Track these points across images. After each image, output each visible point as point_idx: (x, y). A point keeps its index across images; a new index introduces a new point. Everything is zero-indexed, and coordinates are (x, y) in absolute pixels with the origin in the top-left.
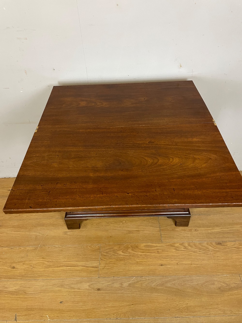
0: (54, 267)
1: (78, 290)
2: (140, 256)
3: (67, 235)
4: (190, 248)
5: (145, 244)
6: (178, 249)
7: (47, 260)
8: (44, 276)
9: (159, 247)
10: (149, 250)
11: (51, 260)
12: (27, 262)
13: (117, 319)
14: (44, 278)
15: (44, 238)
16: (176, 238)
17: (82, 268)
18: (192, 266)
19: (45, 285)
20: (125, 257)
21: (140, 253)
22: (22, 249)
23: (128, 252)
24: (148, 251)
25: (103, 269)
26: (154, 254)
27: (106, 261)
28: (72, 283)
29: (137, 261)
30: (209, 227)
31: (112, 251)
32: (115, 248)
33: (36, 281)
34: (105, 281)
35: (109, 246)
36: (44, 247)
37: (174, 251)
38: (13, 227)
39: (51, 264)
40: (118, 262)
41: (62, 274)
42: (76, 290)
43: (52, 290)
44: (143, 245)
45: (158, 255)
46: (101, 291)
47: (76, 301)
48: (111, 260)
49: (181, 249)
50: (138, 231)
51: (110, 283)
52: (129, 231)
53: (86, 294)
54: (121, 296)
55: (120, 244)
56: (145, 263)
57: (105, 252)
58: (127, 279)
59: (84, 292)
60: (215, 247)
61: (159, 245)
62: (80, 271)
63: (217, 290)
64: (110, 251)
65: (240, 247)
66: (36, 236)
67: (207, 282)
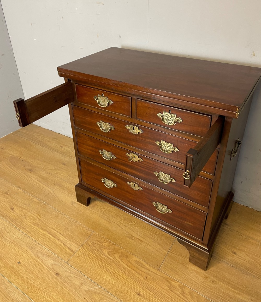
1: (40, 262)
2: (122, 268)
3: (73, 205)
4: (189, 297)
5: (137, 259)
6: (173, 290)
7: (40, 218)
8: (26, 230)
9: (152, 273)
10: (137, 268)
11: (42, 220)
12: (24, 210)
14: (25, 232)
15: (53, 198)
16: (179, 275)
20: (107, 260)
21: (125, 265)
22: (31, 197)
23: (114, 256)
24: (135, 269)
25: (78, 257)
26: (140, 276)
27: (86, 251)
28: (41, 251)
29: (115, 271)
30: (235, 289)
31: (99, 245)
32: (105, 244)
33: (17, 231)
34: (70, 270)
35: (100, 239)
36: (47, 205)
37: (166, 288)
38: (40, 176)
39: (40, 223)
40: (96, 259)
41: (41, 238)
42: (39, 261)
43: (21, 247)
44: (135, 258)
45: (144, 280)
46: (58, 277)
47: (31, 270)
48: (91, 253)
49: (176, 292)
50: (142, 241)
51: (72, 275)
52: (132, 235)
53: (44, 270)
54: (72, 296)
55: (112, 243)
56: (123, 279)
57: (92, 241)
58: (91, 284)
59: (44, 267)
61: (153, 270)
62: (56, 245)
64: (97, 244)
66: (49, 193)
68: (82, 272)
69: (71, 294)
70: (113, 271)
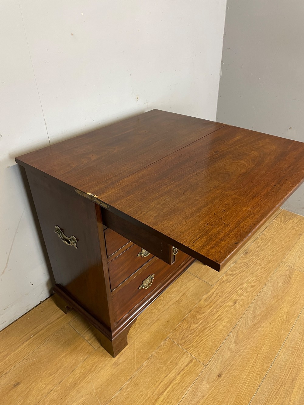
1: (204, 398)
3: (121, 364)
4: (234, 272)
5: (203, 300)
9: (216, 291)
10: (212, 301)
13: (263, 379)
15: (96, 395)
16: (217, 274)
17: (180, 376)
18: (252, 283)
20: (203, 325)
21: (208, 310)
23: (199, 319)
24: (212, 303)
25: (199, 354)
26: (220, 300)
27: (192, 345)
28: (189, 400)
31: (185, 332)
32: (185, 326)
34: (214, 363)
35: (178, 331)
37: (228, 284)
40: (202, 335)
42: (203, 400)
44: (202, 301)
45: (223, 298)
46: (223, 374)
48: (196, 340)
49: (231, 279)
50: (184, 294)
51: (220, 360)
52: (176, 302)
53: (215, 392)
54: (242, 359)
55: (184, 319)
56: (223, 313)
57: (181, 339)
58: (228, 340)
59: (211, 393)
60: (247, 258)
61: (213, 290)
62: (181, 381)
63: (285, 285)
64: (184, 334)
65: (259, 245)
66: (82, 403)
67: (273, 286)
68: (216, 350)
69: (240, 359)
70: (215, 321)
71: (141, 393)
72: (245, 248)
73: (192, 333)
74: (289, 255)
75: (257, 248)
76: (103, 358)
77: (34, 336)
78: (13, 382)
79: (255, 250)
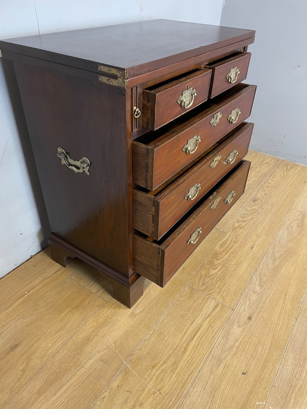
0: (182, 357)
1: (238, 343)
2: (230, 258)
3: (138, 314)
4: (246, 219)
5: (218, 246)
6: (242, 227)
7: (161, 363)
8: (187, 379)
9: (230, 238)
10: (227, 247)
11: (166, 357)
12: (141, 398)
13: (296, 319)
14: (191, 381)
15: (116, 349)
16: (228, 222)
17: (207, 321)
18: (266, 229)
19: (204, 385)
20: (223, 271)
21: (226, 256)
22: (107, 395)
23: (217, 265)
25: (224, 299)
26: (235, 246)
27: (215, 290)
28: (222, 345)
31: (205, 278)
32: (203, 272)
33: (190, 396)
34: (241, 306)
35: (196, 278)
36: (133, 357)
37: (241, 230)
39: (172, 359)
40: (223, 280)
41: (200, 352)
43: (219, 378)
44: (217, 248)
45: (238, 244)
46: (253, 316)
47: (252, 353)
48: (217, 285)
49: (243, 225)
51: (248, 303)
53: (248, 335)
54: (270, 300)
55: (201, 266)
56: (241, 258)
57: (201, 285)
58: (252, 283)
59: (245, 336)
60: (256, 205)
61: (227, 237)
62: (210, 327)
63: (300, 229)
64: (204, 280)
65: (266, 192)
66: (100, 360)
67: (288, 230)
68: (241, 293)
69: (268, 301)
70: (234, 266)
71: (168, 342)
72: (252, 196)
73: (212, 279)
74: (297, 201)
75: (264, 196)
76: (117, 310)
77: (28, 292)
78: (9, 344)
79: (263, 197)
